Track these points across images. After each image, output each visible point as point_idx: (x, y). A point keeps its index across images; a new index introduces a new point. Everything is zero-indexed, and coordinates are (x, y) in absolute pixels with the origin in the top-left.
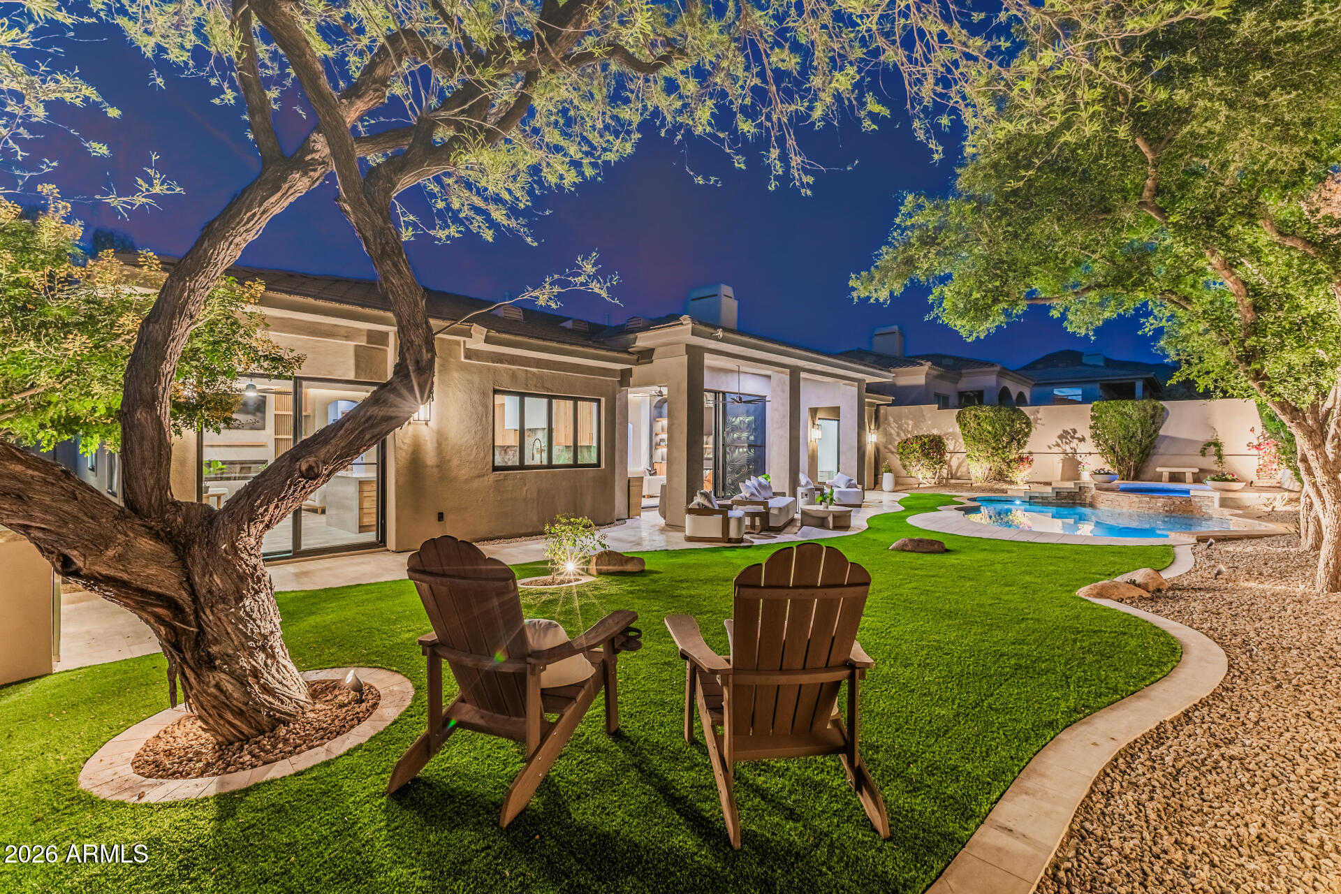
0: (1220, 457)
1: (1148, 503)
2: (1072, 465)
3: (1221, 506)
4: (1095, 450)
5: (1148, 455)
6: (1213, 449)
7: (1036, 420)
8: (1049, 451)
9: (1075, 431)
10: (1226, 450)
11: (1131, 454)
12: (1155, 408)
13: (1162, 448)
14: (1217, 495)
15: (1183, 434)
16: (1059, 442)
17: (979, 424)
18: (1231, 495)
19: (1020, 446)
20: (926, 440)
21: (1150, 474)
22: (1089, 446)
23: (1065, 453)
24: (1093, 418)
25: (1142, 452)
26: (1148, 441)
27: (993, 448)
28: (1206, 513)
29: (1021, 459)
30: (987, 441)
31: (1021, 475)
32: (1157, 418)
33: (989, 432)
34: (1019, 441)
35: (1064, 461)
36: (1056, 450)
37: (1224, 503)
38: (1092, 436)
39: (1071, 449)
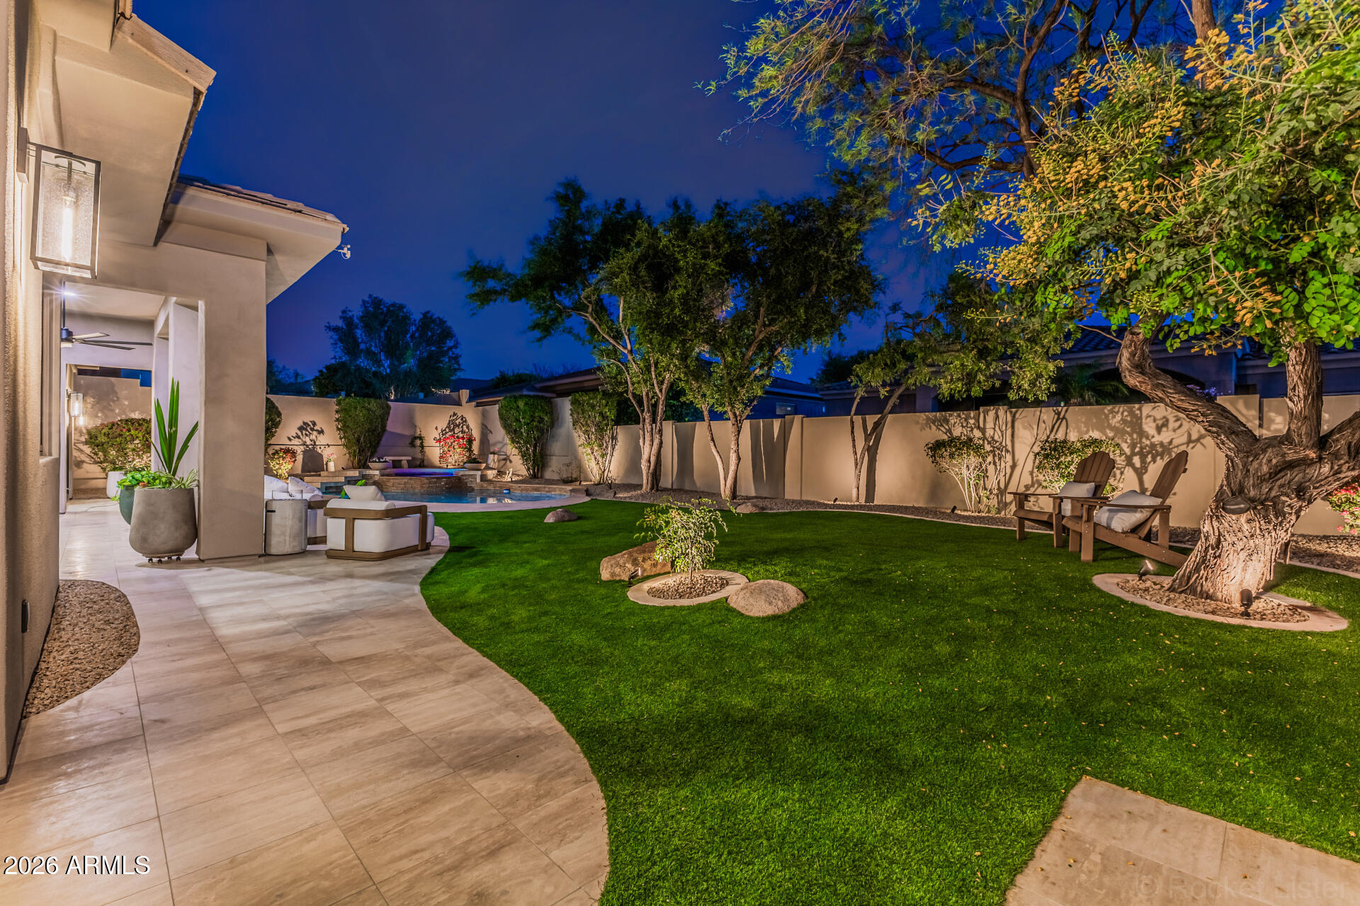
0: (422, 447)
2: (313, 457)
3: (481, 481)
4: (335, 442)
8: (289, 443)
9: (314, 424)
14: (479, 473)
15: (399, 431)
16: (300, 434)
22: (328, 438)
23: (304, 444)
24: (338, 411)
35: (305, 452)
36: (296, 442)
38: (338, 429)
39: (311, 440)
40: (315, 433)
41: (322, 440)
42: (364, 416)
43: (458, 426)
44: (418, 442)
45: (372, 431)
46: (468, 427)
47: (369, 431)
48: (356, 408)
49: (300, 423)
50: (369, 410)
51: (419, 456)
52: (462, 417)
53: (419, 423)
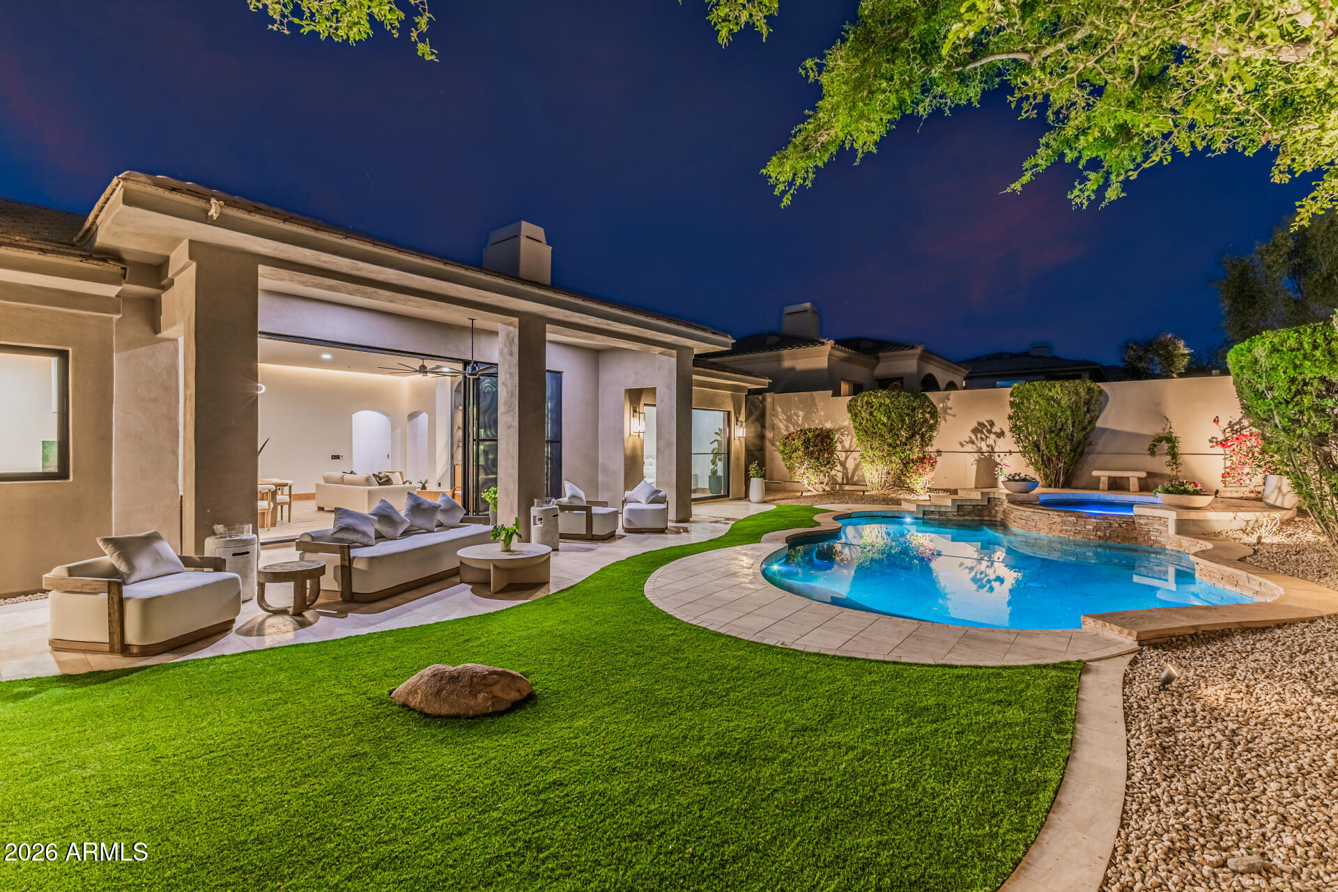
0: (1174, 456)
1: (1075, 524)
2: (988, 466)
3: (1178, 533)
4: (1015, 448)
5: (1081, 454)
6: (1165, 446)
7: (945, 410)
8: (959, 448)
9: (992, 424)
10: (1182, 448)
11: (1060, 453)
12: (1090, 390)
13: (1100, 445)
14: (1172, 516)
15: (1128, 426)
16: (973, 437)
17: (871, 414)
18: (1193, 515)
19: (925, 442)
20: (810, 435)
21: (1084, 481)
22: (1007, 443)
23: (980, 451)
24: (1012, 404)
25: (1074, 450)
26: (1081, 435)
27: (890, 445)
28: (1156, 541)
29: (922, 460)
30: (883, 436)
31: (921, 481)
32: (1094, 405)
33: (884, 424)
34: (923, 436)
35: (978, 461)
36: (969, 447)
37: (1183, 528)
38: (1011, 430)
39: (988, 446)
40: (993, 436)
41: (1001, 445)
49: (974, 424)
53: (1174, 412)
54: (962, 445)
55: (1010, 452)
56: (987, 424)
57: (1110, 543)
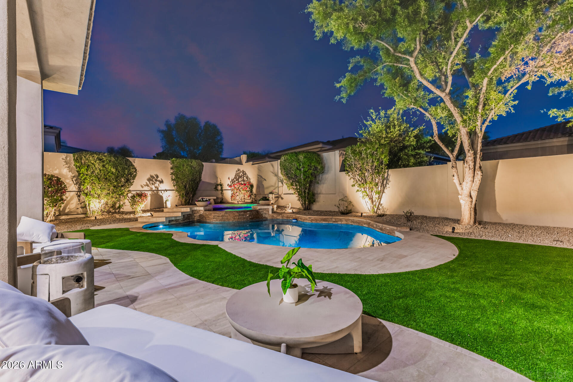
0: (222, 191)
4: (171, 188)
8: (141, 189)
9: (157, 177)
10: (224, 187)
15: (207, 180)
16: (148, 183)
19: (130, 185)
22: (166, 185)
23: (152, 190)
24: (172, 168)
34: (130, 182)
35: (152, 195)
36: (146, 188)
38: (172, 180)
39: (156, 187)
40: (158, 182)
41: (162, 187)
42: (189, 170)
43: (241, 177)
44: (219, 188)
45: (193, 180)
46: (247, 177)
47: (192, 181)
48: (183, 166)
49: (148, 176)
50: (191, 167)
51: (220, 196)
52: (243, 172)
53: (219, 175)
54: (142, 187)
55: (166, 190)
56: (155, 176)
57: (254, 220)
